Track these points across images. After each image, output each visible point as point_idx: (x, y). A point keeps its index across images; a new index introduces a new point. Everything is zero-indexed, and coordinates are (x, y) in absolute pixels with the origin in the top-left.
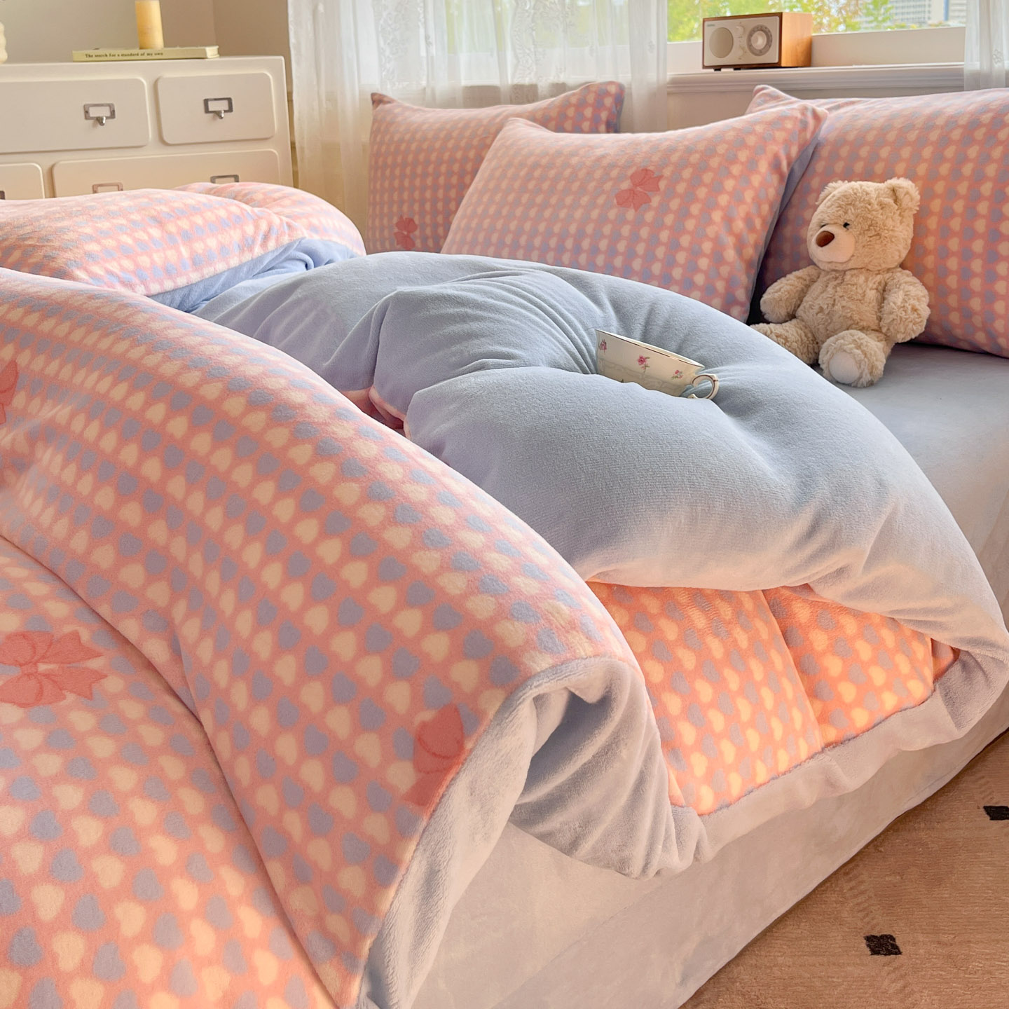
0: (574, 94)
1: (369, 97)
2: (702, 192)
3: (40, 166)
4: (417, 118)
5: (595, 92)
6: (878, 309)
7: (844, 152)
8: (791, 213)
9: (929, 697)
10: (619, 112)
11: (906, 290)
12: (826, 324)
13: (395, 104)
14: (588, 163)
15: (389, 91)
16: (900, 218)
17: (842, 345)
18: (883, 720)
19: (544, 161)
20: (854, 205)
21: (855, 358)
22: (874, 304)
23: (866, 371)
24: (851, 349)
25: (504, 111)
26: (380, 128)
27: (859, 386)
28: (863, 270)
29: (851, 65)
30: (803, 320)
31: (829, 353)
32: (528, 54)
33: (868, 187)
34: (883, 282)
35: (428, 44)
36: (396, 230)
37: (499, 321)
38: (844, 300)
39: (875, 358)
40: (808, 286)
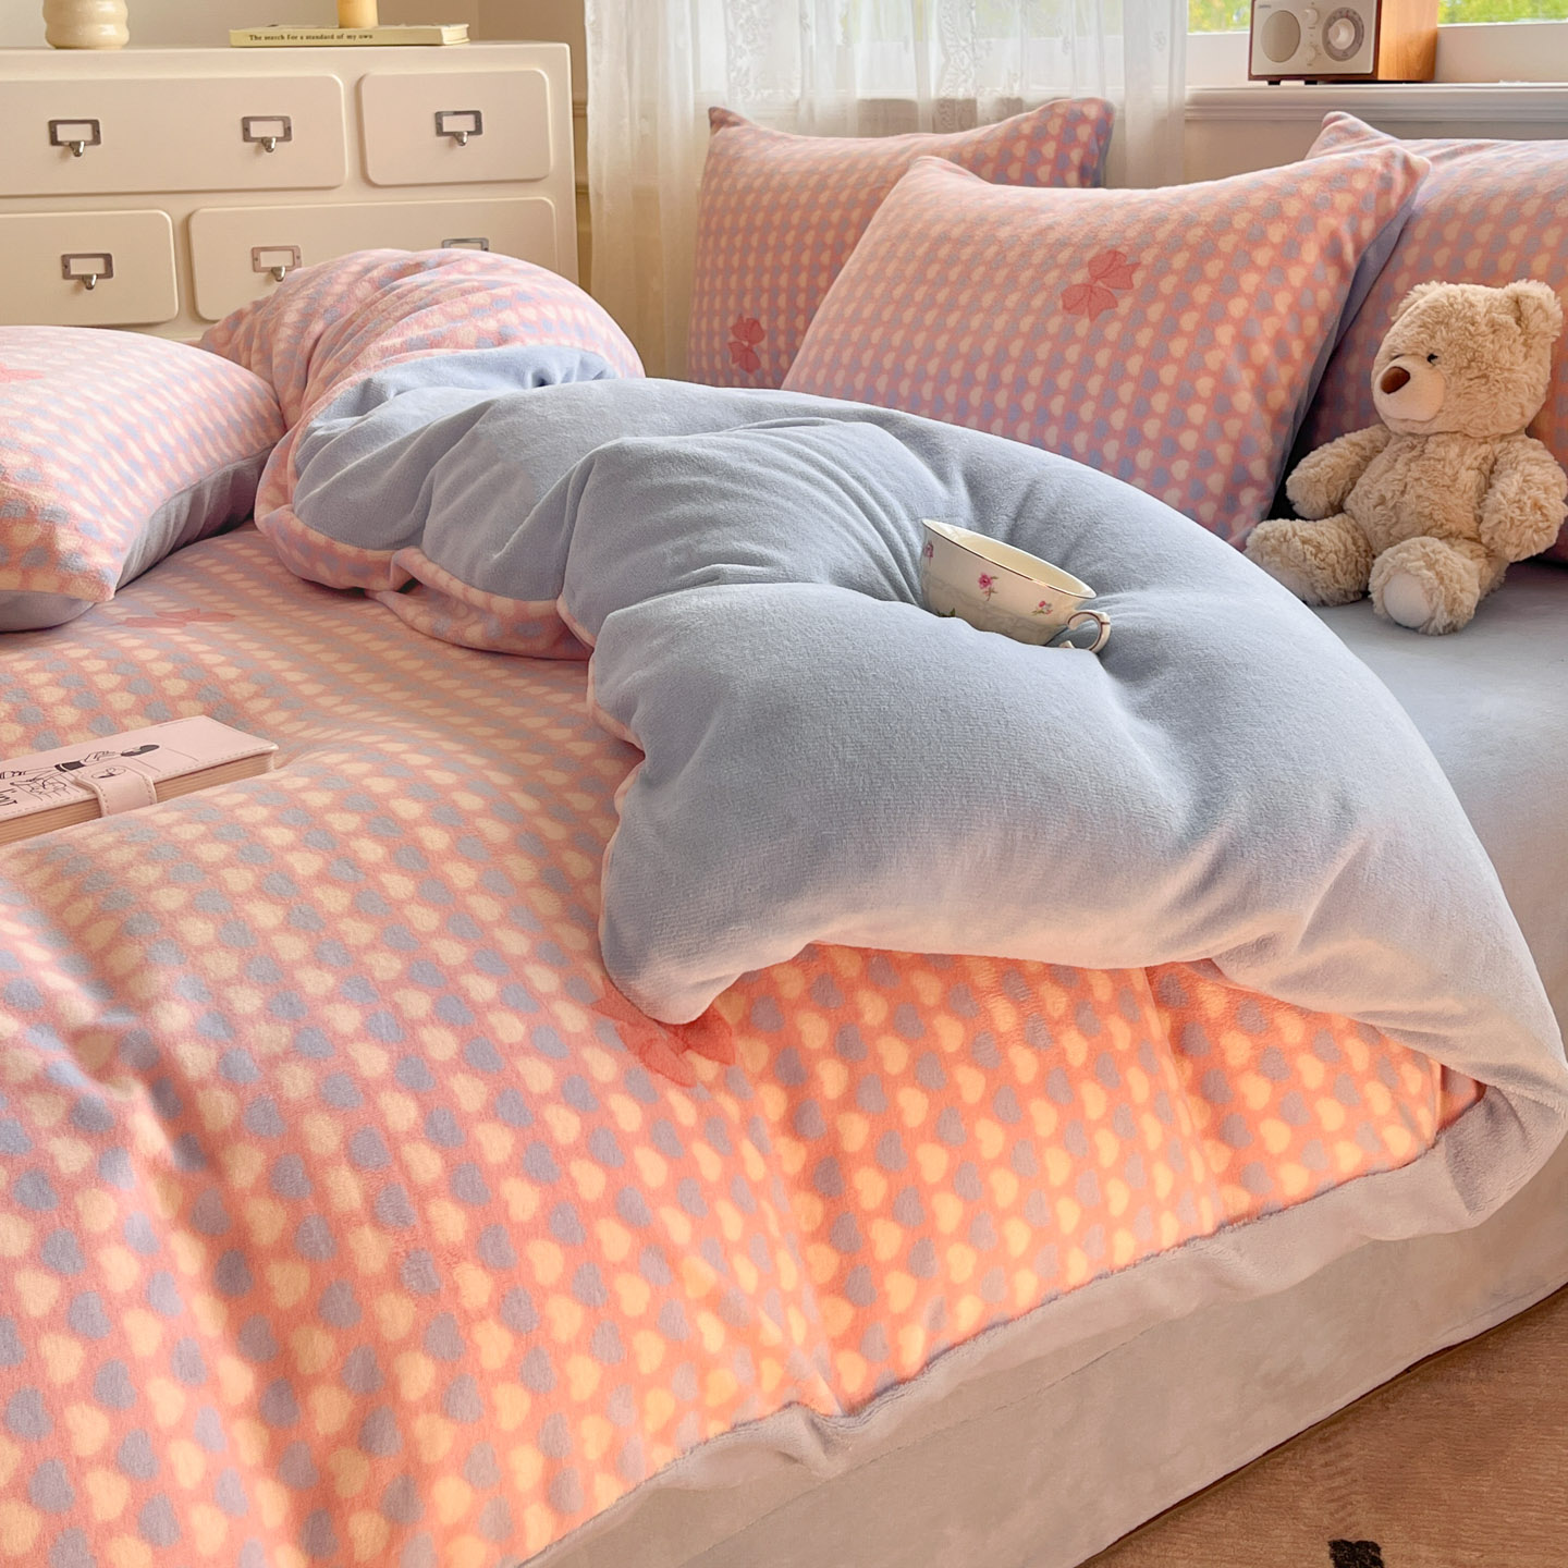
0: (1027, 119)
1: (706, 113)
2: (1202, 294)
3: (170, 215)
4: (777, 151)
5: (1063, 116)
6: (1478, 503)
7: (1451, 232)
8: (1361, 333)
9: (1420, 1157)
10: (1104, 152)
11: (1526, 472)
12: (1389, 524)
13: (745, 127)
14: (1025, 238)
15: (738, 107)
16: (1524, 349)
17: (1404, 561)
18: (1333, 1188)
19: (956, 232)
20: (1447, 324)
21: (1423, 585)
22: (1471, 494)
23: (1442, 607)
24: (1420, 568)
25: (912, 145)
26: (719, 165)
27: (1430, 631)
28: (1458, 435)
29: (1498, 82)
30: (1353, 518)
31: (1384, 574)
32: (964, 48)
33: (1474, 294)
34: (1491, 457)
35: (804, 27)
36: (732, 338)
37: (758, 501)
38: (1422, 485)
39: (1458, 586)
40: (1368, 460)
